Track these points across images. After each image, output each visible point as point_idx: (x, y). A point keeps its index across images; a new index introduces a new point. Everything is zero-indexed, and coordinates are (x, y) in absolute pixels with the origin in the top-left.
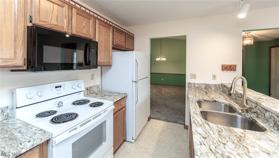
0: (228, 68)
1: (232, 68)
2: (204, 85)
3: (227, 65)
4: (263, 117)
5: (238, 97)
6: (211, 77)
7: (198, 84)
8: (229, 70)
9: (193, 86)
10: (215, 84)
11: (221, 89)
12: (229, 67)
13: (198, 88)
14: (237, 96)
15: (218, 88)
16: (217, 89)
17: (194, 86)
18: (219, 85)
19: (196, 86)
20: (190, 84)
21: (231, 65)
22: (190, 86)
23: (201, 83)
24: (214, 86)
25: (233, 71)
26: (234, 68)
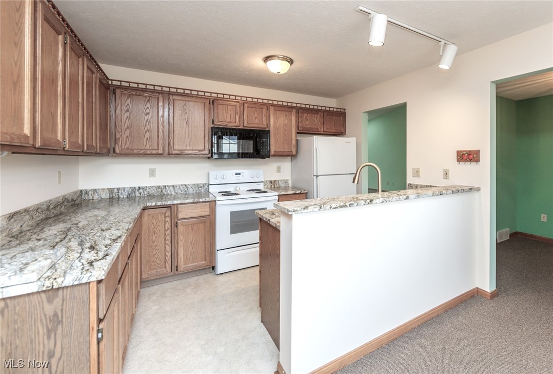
0: (466, 158)
1: (472, 156)
3: (464, 151)
6: (442, 174)
8: (466, 160)
12: (466, 155)
20: (411, 186)
21: (470, 151)
23: (426, 184)
25: (473, 161)
26: (475, 156)
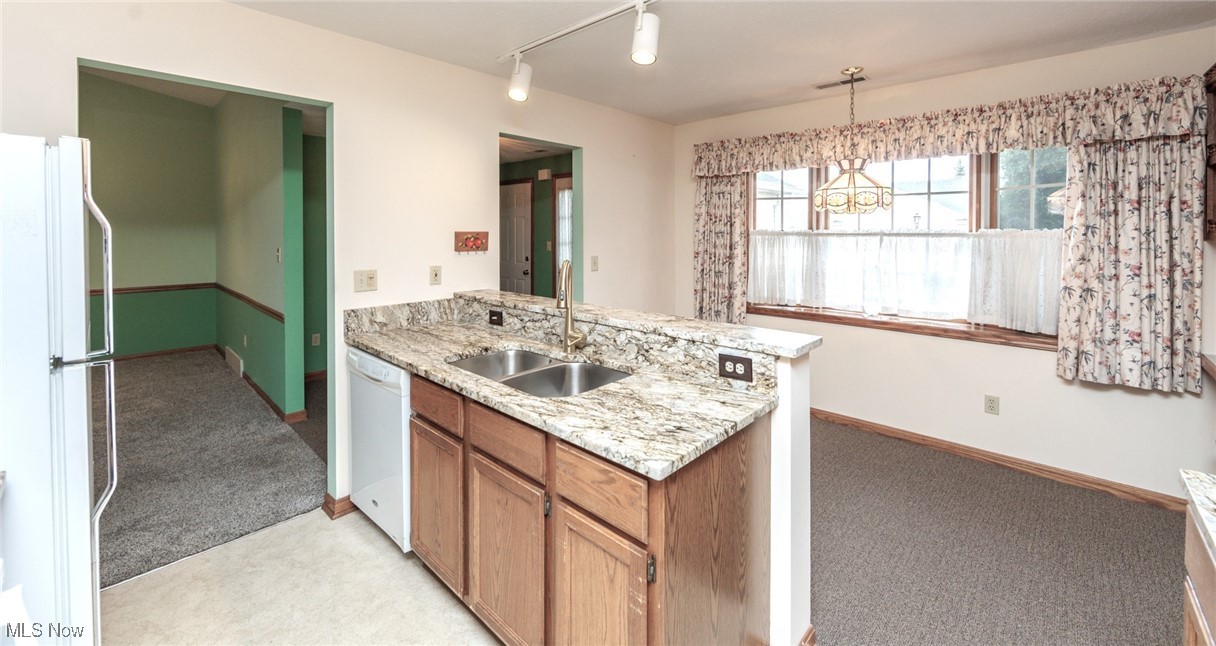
0: (471, 244)
1: (479, 242)
2: (407, 308)
3: (469, 233)
4: (611, 347)
5: (533, 321)
6: (427, 277)
7: (385, 309)
8: (472, 247)
9: (366, 320)
10: (439, 298)
11: (456, 312)
12: (472, 239)
13: (385, 325)
14: (526, 319)
15: (448, 311)
16: (445, 317)
17: (372, 322)
18: (449, 301)
19: (378, 320)
20: (357, 316)
21: (478, 234)
22: (353, 325)
23: (396, 303)
24: (436, 306)
25: (481, 250)
26: (483, 241)
